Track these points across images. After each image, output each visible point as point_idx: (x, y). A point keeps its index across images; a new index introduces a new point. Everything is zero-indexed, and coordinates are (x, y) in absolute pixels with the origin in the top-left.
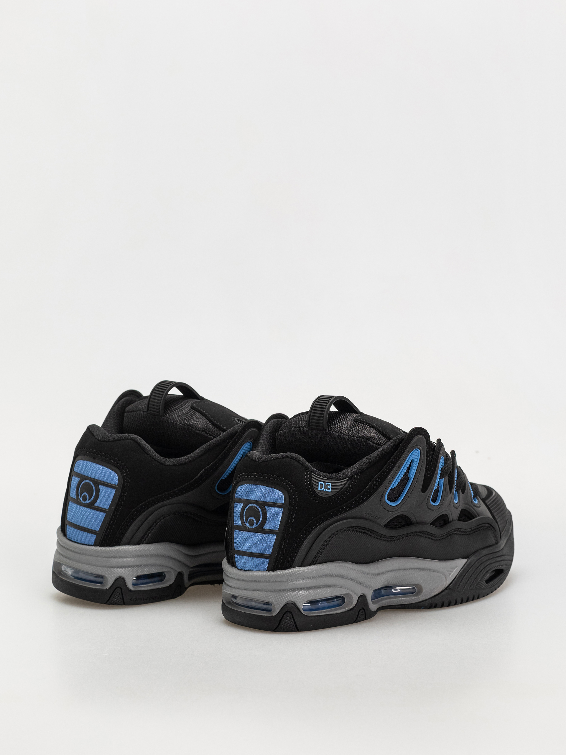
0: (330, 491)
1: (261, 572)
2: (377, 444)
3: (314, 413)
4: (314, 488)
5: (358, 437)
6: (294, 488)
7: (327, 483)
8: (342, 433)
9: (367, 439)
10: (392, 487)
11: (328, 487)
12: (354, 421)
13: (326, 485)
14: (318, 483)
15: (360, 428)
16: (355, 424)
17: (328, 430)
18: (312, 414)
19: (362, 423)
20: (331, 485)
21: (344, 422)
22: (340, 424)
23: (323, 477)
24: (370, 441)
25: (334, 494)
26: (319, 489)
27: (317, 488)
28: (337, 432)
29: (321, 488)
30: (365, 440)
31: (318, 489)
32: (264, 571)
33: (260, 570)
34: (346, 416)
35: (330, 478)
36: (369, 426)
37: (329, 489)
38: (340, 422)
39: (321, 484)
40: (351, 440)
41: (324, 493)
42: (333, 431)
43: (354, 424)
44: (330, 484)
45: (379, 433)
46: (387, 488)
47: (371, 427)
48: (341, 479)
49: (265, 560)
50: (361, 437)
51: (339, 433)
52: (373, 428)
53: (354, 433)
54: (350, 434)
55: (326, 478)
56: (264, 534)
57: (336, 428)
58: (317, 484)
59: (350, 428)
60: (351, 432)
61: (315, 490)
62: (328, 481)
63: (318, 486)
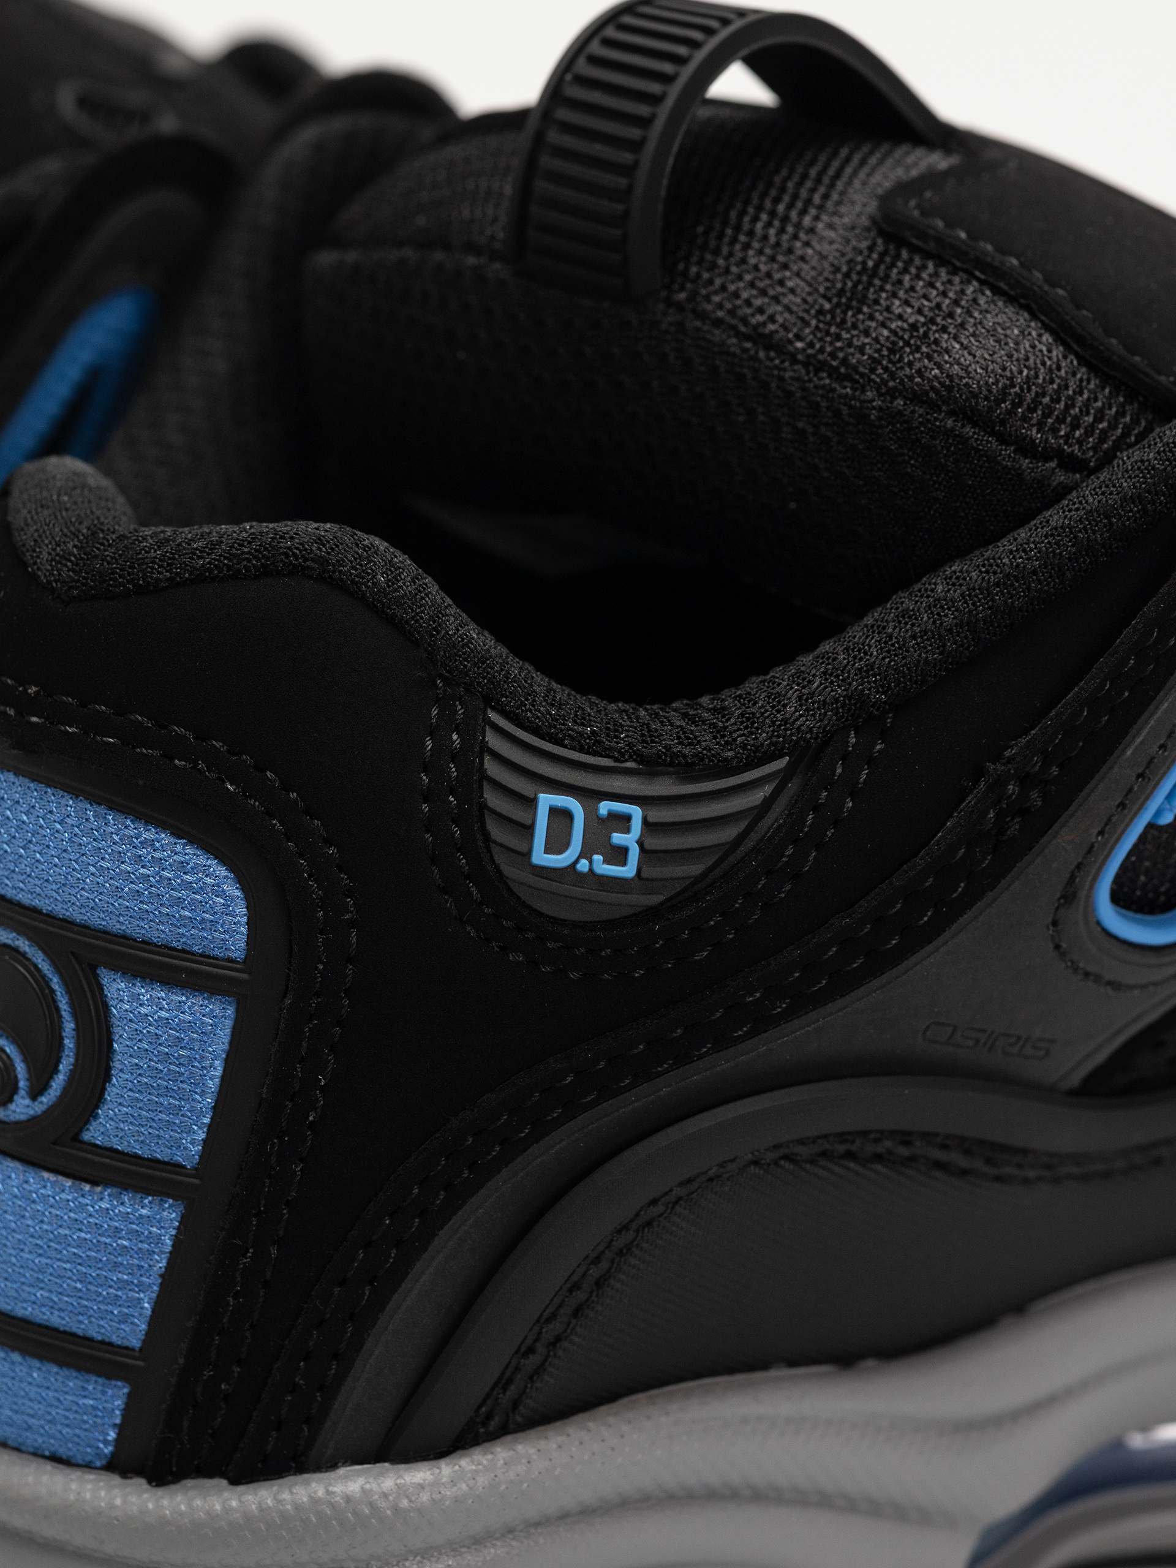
0: (628, 871)
1: (67, 1470)
2: (1047, 459)
3: (567, 128)
4: (495, 850)
5: (893, 393)
6: (328, 842)
7: (605, 807)
8: (767, 342)
9: (969, 415)
10: (1159, 813)
11: (618, 838)
12: (882, 233)
13: (602, 821)
14: (531, 803)
15: (920, 311)
16: (882, 255)
17: (669, 303)
18: (553, 136)
19: (941, 261)
20: (645, 822)
21: (795, 237)
22: (761, 252)
23: (581, 750)
24: (992, 433)
25: (659, 898)
26: (540, 857)
27: (522, 847)
28: (733, 328)
29: (556, 844)
30: (950, 423)
31: (529, 853)
32: (88, 1466)
33: (62, 1451)
34: (818, 181)
35: (640, 758)
36: (996, 291)
37: (619, 855)
38: (765, 238)
39: (554, 811)
40: (837, 413)
41: (578, 891)
42: (702, 316)
43: (877, 266)
44: (636, 812)
45: (1068, 348)
46: (1110, 830)
47: (1011, 300)
48: (726, 769)
49: (94, 1384)
50: (916, 397)
51: (748, 338)
52: (1023, 307)
53: (861, 349)
54: (833, 355)
55: (605, 753)
56: (87, 1187)
57: (723, 288)
58: (516, 812)
59: (841, 293)
60: (838, 337)
61: (499, 871)
62: (618, 784)
63: (529, 829)
